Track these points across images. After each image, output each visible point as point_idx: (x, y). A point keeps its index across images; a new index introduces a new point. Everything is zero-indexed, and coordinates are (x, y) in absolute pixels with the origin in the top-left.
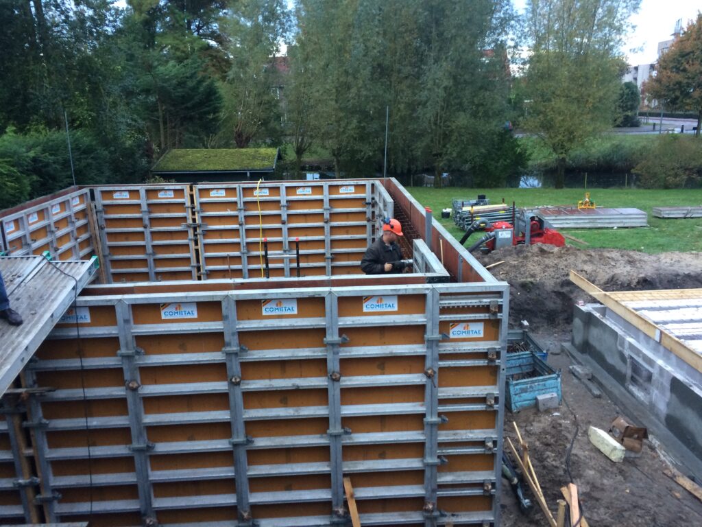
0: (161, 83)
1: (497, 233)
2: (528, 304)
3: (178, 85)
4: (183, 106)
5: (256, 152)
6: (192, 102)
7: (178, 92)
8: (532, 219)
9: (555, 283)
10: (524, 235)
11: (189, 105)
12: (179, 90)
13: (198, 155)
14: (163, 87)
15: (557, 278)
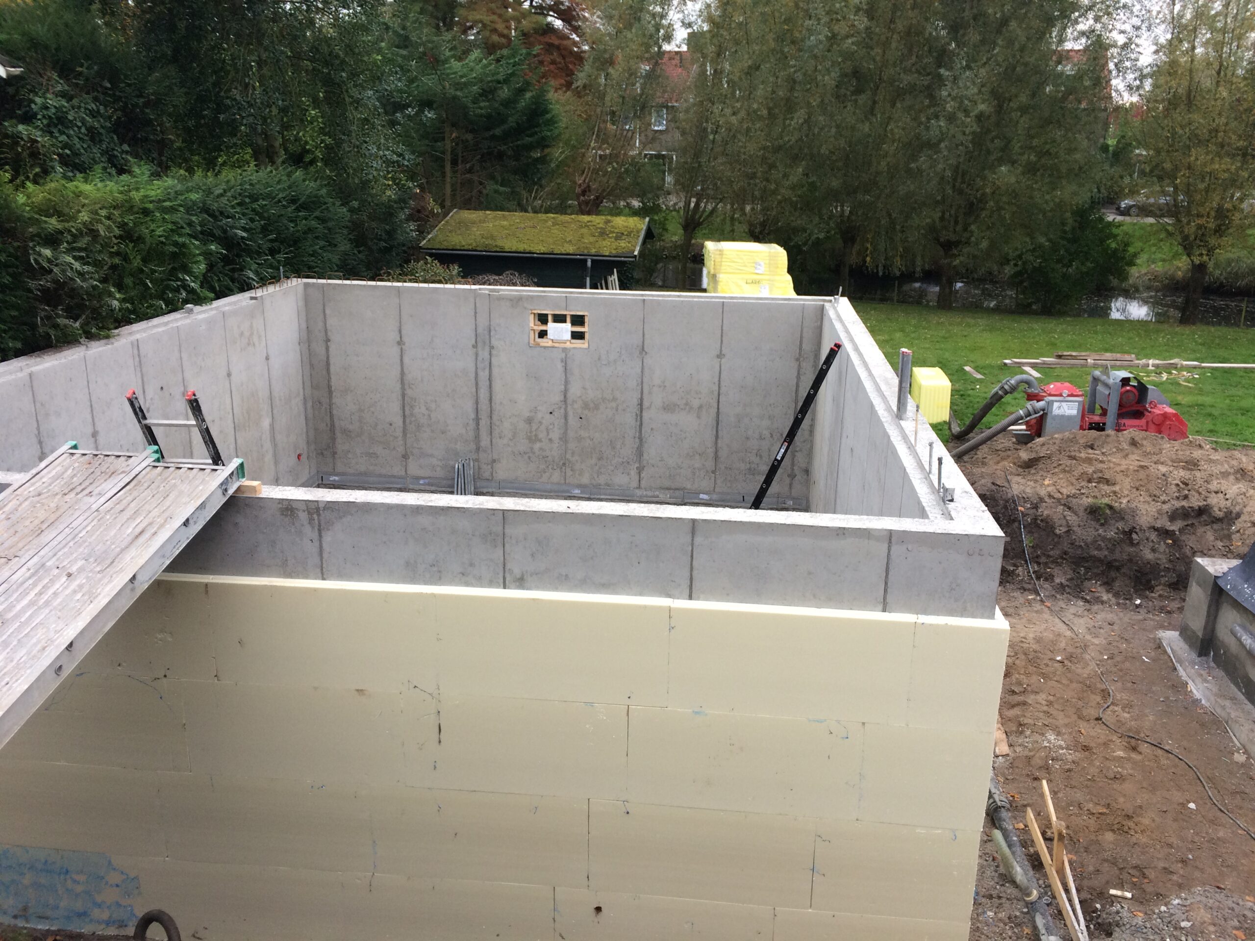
0: (452, 91)
1: (1050, 404)
2: (1099, 548)
3: (481, 95)
4: (487, 134)
5: (607, 222)
6: (505, 127)
7: (481, 108)
8: (1125, 381)
9: (1159, 512)
10: (1104, 412)
11: (498, 132)
12: (482, 104)
13: (505, 223)
14: (455, 98)
15: (1164, 502)
